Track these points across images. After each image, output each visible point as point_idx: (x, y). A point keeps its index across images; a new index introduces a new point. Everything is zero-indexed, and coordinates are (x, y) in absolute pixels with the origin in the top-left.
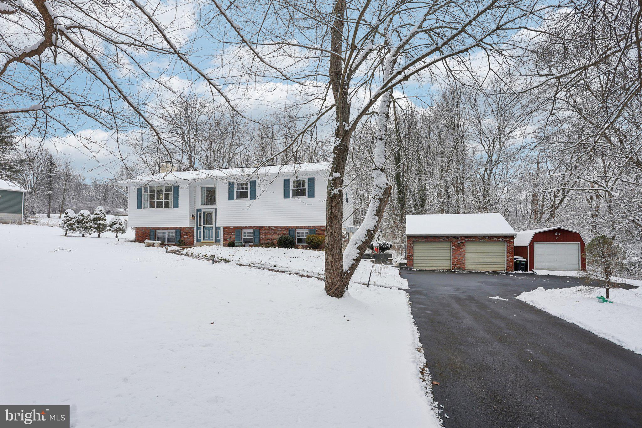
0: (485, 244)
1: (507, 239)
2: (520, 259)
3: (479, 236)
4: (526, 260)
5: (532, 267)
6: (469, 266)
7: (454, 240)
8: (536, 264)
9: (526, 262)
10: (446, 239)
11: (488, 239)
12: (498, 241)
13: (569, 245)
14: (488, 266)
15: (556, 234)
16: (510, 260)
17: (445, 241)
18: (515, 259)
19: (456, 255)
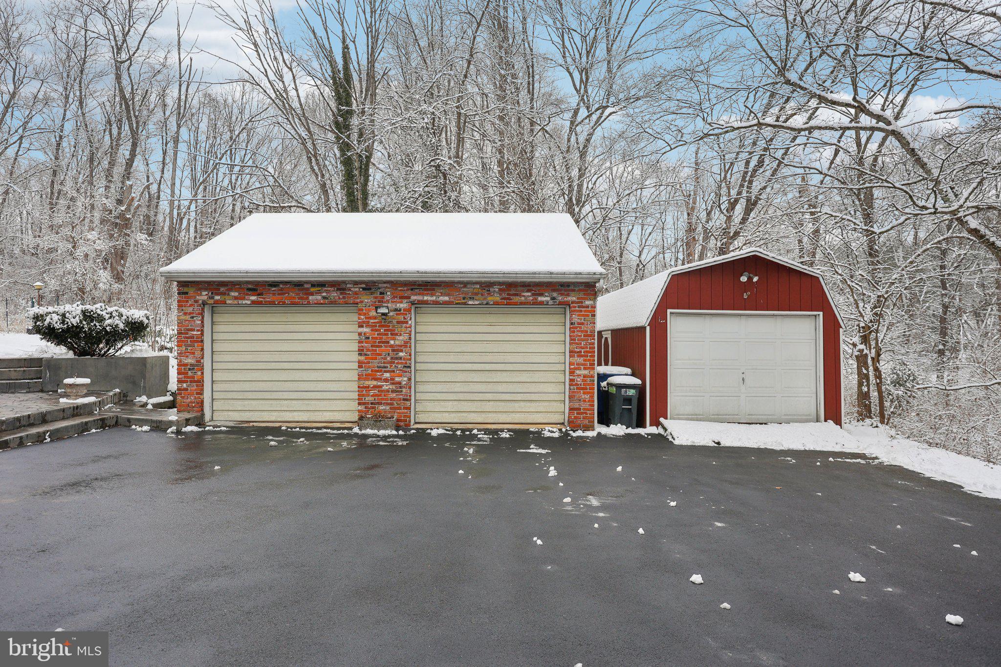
0: (492, 319)
1: (572, 298)
2: (621, 376)
3: (465, 284)
4: (638, 381)
5: (660, 411)
6: (429, 406)
7: (367, 300)
8: (675, 398)
9: (641, 390)
10: (334, 295)
11: (497, 298)
12: (536, 303)
13: (787, 321)
14: (501, 406)
15: (744, 279)
16: (579, 380)
17: (333, 303)
18: (602, 377)
19: (375, 363)
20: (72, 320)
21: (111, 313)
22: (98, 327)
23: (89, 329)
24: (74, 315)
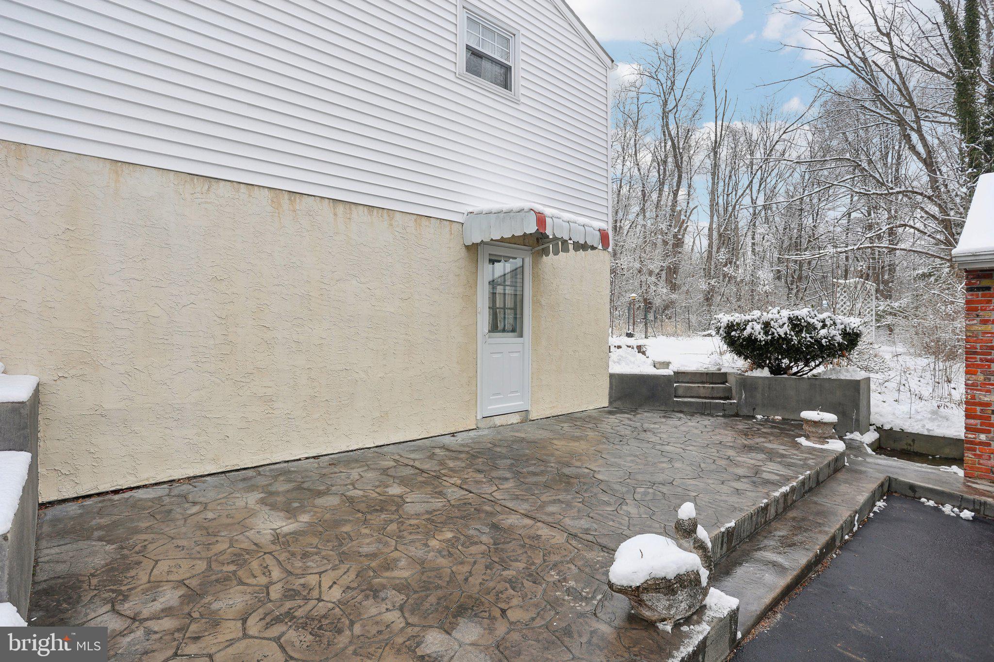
20: (779, 330)
21: (823, 321)
22: (809, 339)
23: (799, 342)
24: (781, 323)
